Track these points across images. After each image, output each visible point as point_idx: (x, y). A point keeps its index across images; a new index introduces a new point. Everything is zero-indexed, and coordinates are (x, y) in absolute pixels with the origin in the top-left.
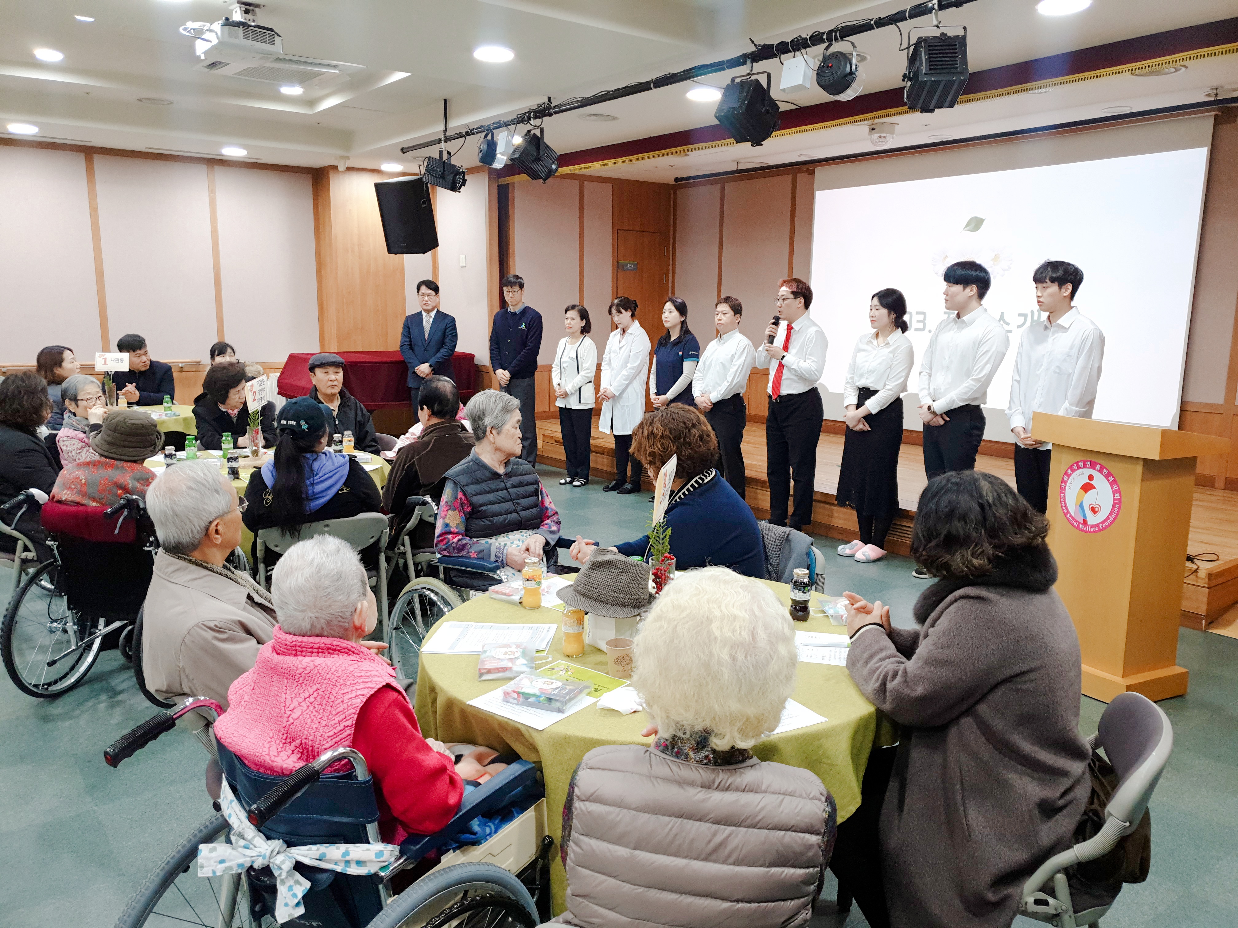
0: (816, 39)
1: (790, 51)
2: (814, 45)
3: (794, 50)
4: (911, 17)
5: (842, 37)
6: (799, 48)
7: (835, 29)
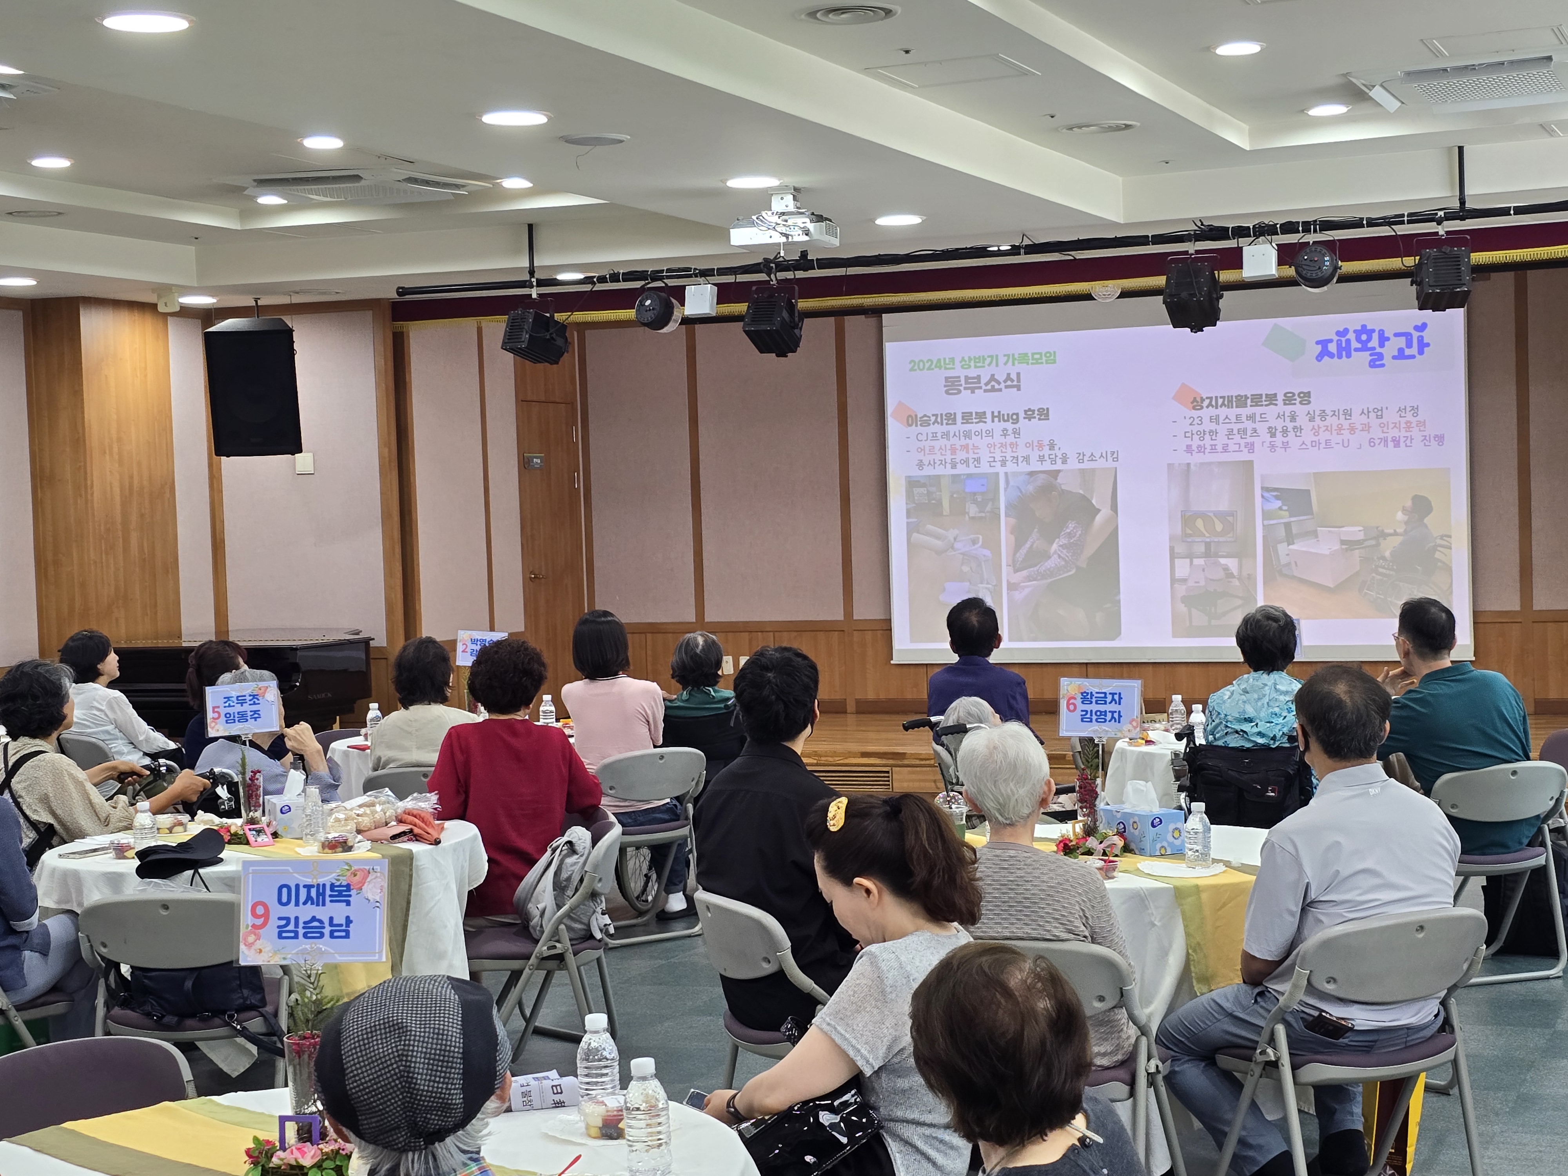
0: (1289, 228)
1: (1250, 236)
2: (1281, 233)
3: (1257, 236)
4: (1409, 222)
5: (1321, 229)
6: (1262, 234)
7: (1315, 221)
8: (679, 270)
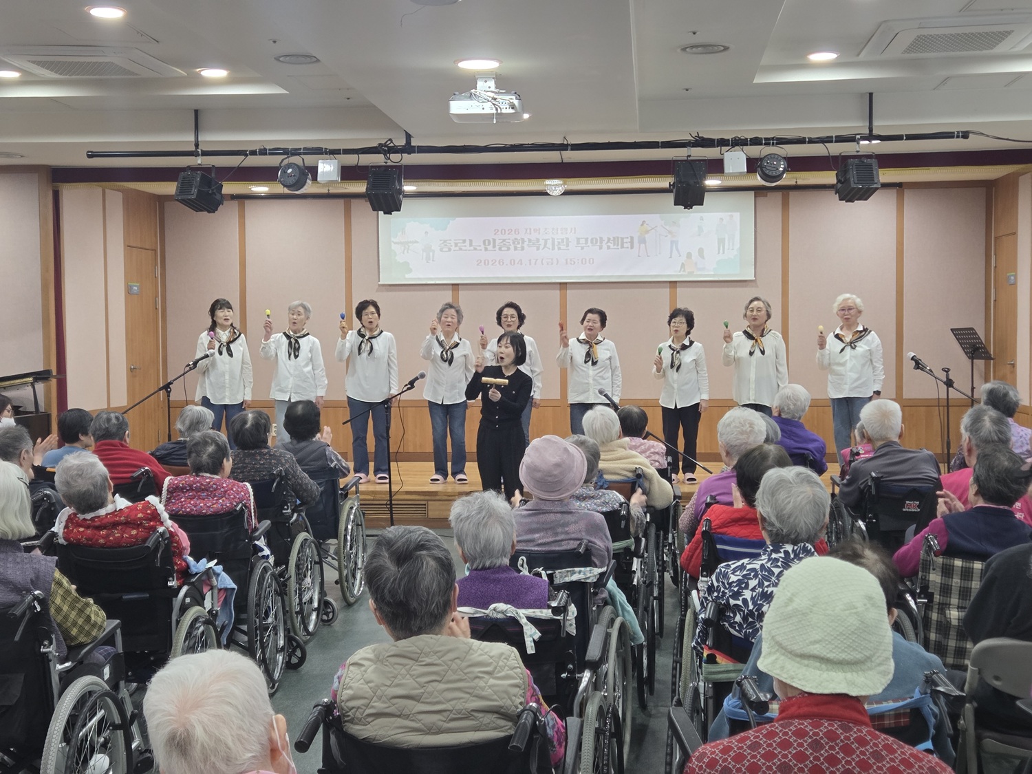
0: (756, 141)
1: (728, 146)
2: (751, 145)
3: (733, 146)
4: (836, 142)
5: (777, 144)
6: (737, 145)
7: (773, 139)
8: (313, 149)
